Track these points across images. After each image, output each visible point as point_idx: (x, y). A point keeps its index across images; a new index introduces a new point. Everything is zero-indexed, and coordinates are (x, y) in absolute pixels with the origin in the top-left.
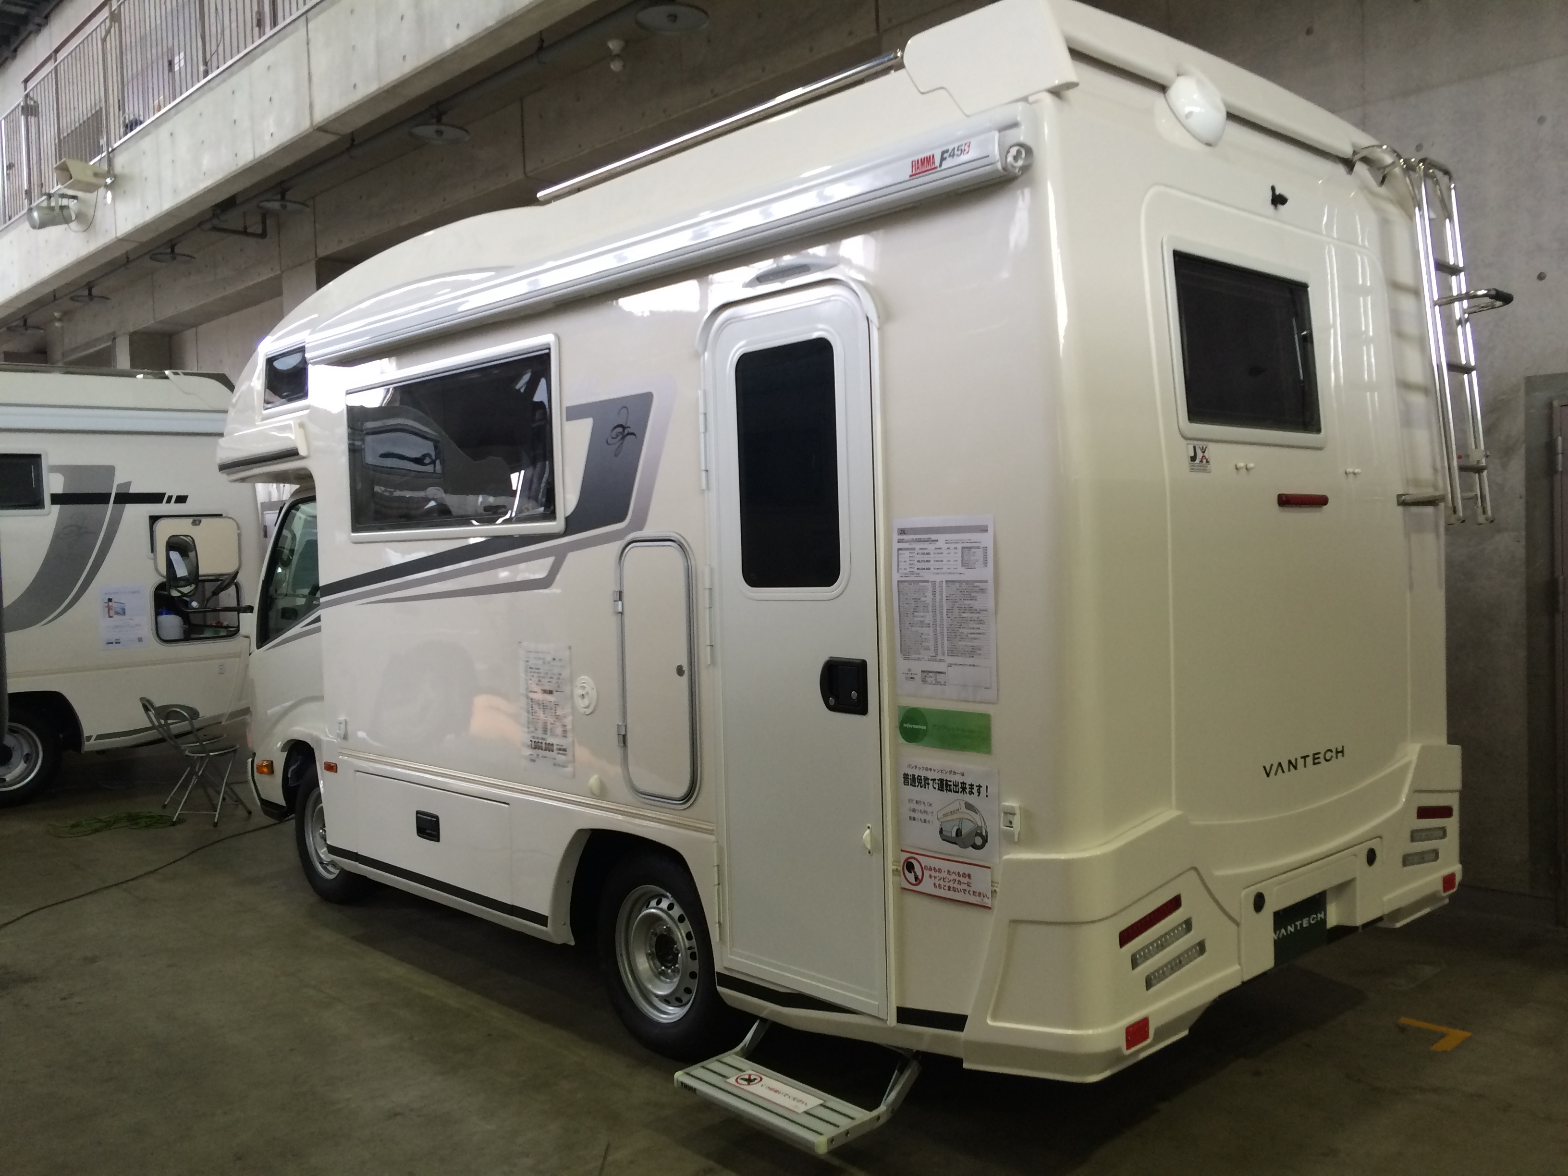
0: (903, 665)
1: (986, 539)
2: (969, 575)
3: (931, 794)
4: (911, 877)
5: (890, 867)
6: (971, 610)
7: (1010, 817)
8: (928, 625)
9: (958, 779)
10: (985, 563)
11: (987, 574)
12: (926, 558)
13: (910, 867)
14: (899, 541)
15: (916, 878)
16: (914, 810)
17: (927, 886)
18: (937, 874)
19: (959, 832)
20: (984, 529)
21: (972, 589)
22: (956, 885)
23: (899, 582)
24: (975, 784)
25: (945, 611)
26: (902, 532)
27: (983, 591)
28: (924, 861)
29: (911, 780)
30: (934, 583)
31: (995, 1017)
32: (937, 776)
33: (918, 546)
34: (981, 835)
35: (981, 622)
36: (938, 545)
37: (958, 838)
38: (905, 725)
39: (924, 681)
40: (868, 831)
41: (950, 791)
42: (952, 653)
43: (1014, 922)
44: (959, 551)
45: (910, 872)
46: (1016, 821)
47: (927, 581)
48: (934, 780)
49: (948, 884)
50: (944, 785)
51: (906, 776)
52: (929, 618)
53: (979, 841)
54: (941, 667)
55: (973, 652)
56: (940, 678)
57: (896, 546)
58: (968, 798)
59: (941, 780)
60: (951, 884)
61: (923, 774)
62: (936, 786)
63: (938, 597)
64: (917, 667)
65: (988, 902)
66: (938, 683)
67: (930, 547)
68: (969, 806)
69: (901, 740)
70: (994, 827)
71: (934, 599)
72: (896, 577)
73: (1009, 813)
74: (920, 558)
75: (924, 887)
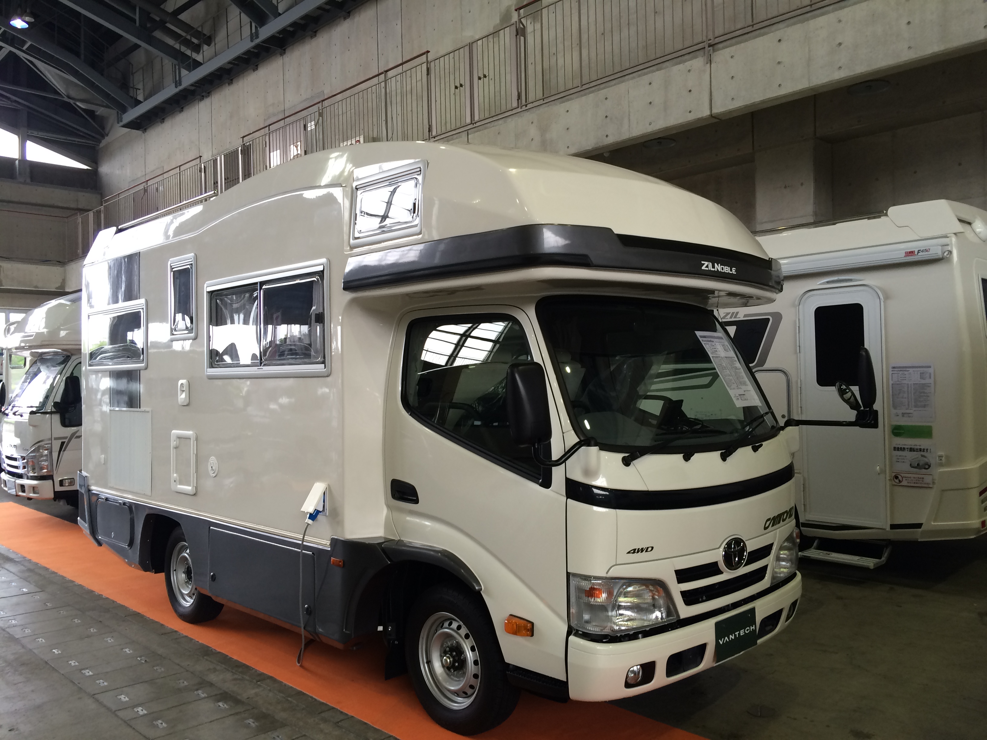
0: (894, 411)
1: (931, 370)
2: (923, 382)
3: (906, 453)
4: (897, 481)
5: (888, 478)
6: (924, 393)
7: (941, 458)
8: (906, 398)
9: (919, 447)
10: (930, 378)
11: (931, 381)
12: (904, 376)
13: (896, 477)
14: (892, 371)
15: (900, 481)
16: (898, 459)
17: (904, 483)
18: (909, 479)
19: (918, 465)
20: (930, 367)
21: (924, 386)
22: (917, 482)
23: (892, 384)
24: (926, 448)
25: (913, 393)
26: (894, 368)
27: (929, 386)
28: (903, 475)
29: (896, 449)
30: (908, 384)
31: (934, 521)
32: (909, 447)
33: (901, 372)
34: (928, 464)
35: (928, 396)
36: (909, 372)
37: (918, 466)
38: (894, 431)
39: (903, 416)
40: (878, 467)
41: (915, 451)
42: (915, 406)
43: (943, 491)
44: (919, 374)
45: (896, 479)
46: (943, 459)
47: (905, 384)
48: (907, 448)
49: (914, 482)
50: (911, 450)
51: (895, 448)
52: (906, 395)
53: (927, 467)
54: (911, 411)
55: (925, 406)
56: (910, 415)
57: (891, 373)
58: (922, 453)
59: (911, 448)
60: (915, 482)
61: (902, 447)
62: (909, 450)
63: (910, 389)
64: (900, 412)
65: (931, 486)
66: (909, 417)
67: (906, 373)
68: (922, 456)
69: (893, 436)
70: (932, 461)
71: (908, 389)
72: (891, 382)
73: (940, 457)
74: (902, 376)
75: (902, 484)
